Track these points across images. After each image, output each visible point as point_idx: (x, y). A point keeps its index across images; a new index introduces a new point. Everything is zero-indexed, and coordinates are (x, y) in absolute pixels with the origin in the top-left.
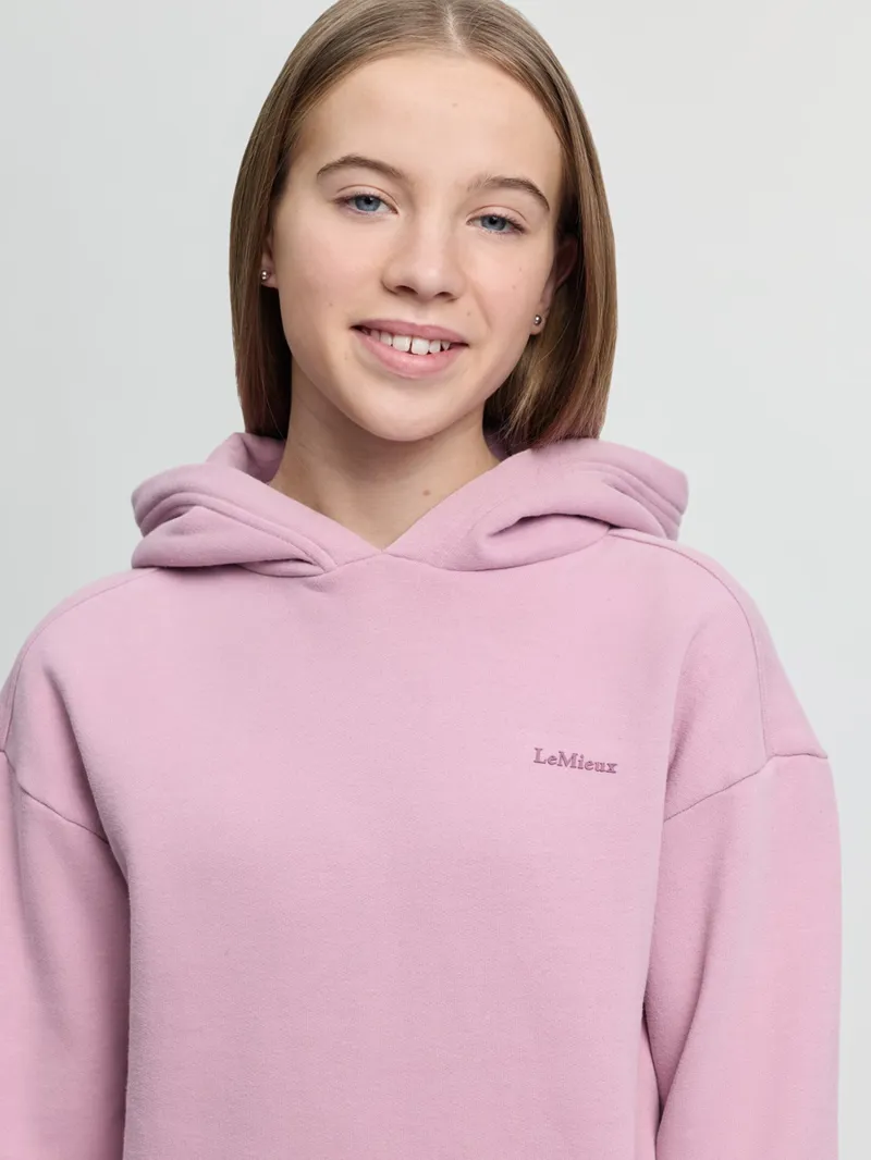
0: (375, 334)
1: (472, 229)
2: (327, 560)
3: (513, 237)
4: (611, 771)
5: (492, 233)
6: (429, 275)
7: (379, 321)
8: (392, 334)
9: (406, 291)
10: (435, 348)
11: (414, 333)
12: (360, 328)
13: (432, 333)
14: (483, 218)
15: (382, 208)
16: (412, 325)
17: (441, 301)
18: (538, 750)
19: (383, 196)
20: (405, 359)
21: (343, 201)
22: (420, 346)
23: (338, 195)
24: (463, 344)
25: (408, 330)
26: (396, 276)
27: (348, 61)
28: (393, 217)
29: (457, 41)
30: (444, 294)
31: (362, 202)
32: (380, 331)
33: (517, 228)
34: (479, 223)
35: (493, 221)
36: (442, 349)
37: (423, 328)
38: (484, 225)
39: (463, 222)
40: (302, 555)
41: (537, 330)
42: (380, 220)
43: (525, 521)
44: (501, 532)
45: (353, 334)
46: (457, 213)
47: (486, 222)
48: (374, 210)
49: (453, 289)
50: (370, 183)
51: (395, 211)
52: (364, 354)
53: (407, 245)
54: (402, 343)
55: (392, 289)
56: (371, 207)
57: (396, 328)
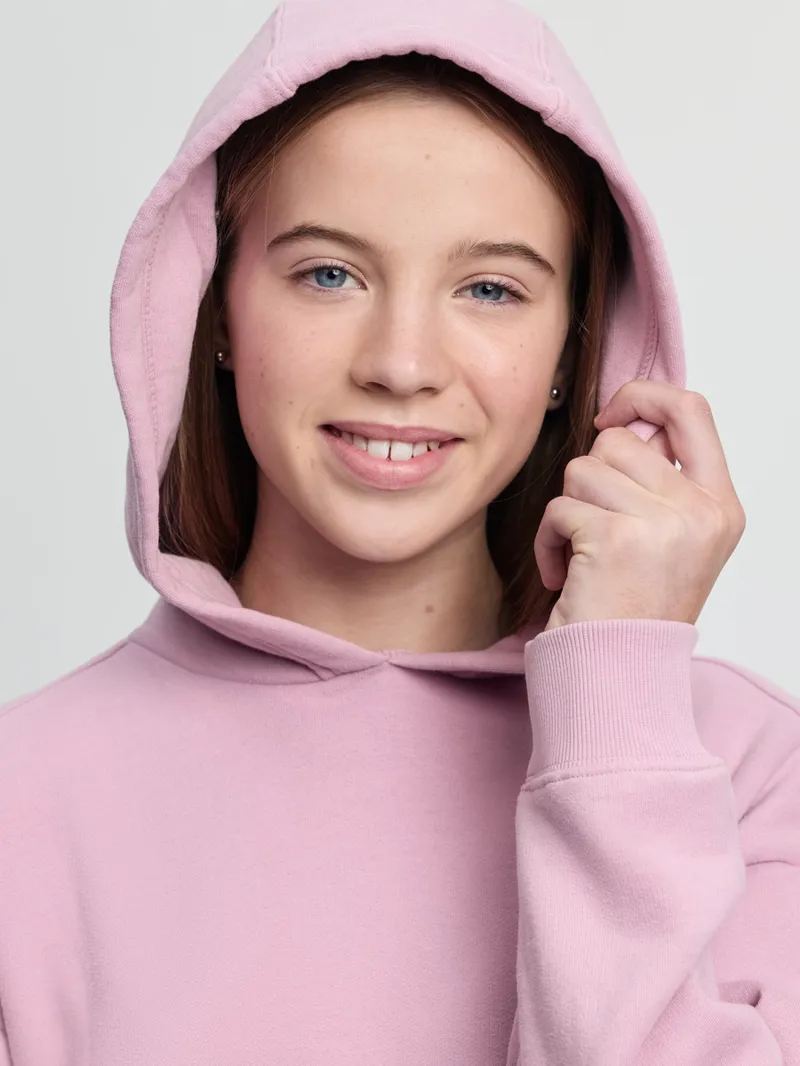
0: (346, 437)
7: (351, 424)
9: (378, 389)
10: (421, 449)
11: (393, 436)
12: (329, 429)
13: (416, 435)
14: (474, 287)
15: (349, 282)
16: (390, 428)
22: (402, 450)
23: (294, 270)
25: (386, 434)
26: (366, 373)
28: (361, 294)
31: (324, 278)
34: (469, 293)
36: (429, 450)
37: (404, 430)
38: (475, 296)
39: (447, 297)
42: (345, 299)
45: (321, 437)
46: (440, 285)
47: (478, 290)
48: (340, 285)
49: (437, 382)
51: (364, 287)
53: (377, 333)
54: (380, 449)
55: (365, 386)
56: (336, 282)
57: (370, 431)
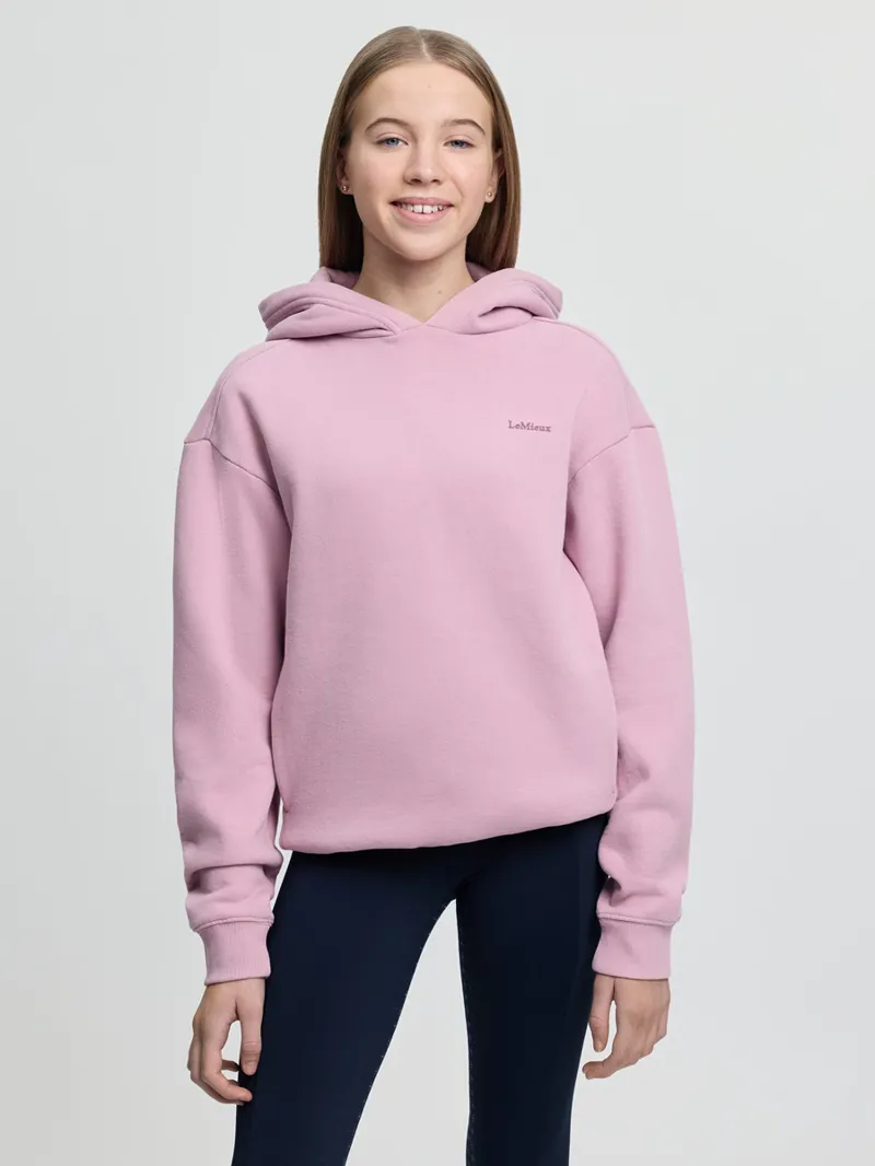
1: (446, 148)
2: (397, 329)
3: (468, 149)
4: (548, 430)
5: (458, 148)
6: (427, 172)
8: (413, 205)
17: (434, 184)
18: (510, 422)
19: (400, 137)
20: (421, 217)
21: (380, 143)
24: (450, 206)
27: (374, 73)
29: (428, 56)
30: (435, 181)
32: (406, 204)
33: (469, 145)
35: (457, 143)
40: (382, 325)
41: (490, 200)
43: (496, 309)
44: (484, 314)
50: (392, 131)
52: (398, 216)
